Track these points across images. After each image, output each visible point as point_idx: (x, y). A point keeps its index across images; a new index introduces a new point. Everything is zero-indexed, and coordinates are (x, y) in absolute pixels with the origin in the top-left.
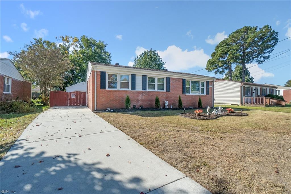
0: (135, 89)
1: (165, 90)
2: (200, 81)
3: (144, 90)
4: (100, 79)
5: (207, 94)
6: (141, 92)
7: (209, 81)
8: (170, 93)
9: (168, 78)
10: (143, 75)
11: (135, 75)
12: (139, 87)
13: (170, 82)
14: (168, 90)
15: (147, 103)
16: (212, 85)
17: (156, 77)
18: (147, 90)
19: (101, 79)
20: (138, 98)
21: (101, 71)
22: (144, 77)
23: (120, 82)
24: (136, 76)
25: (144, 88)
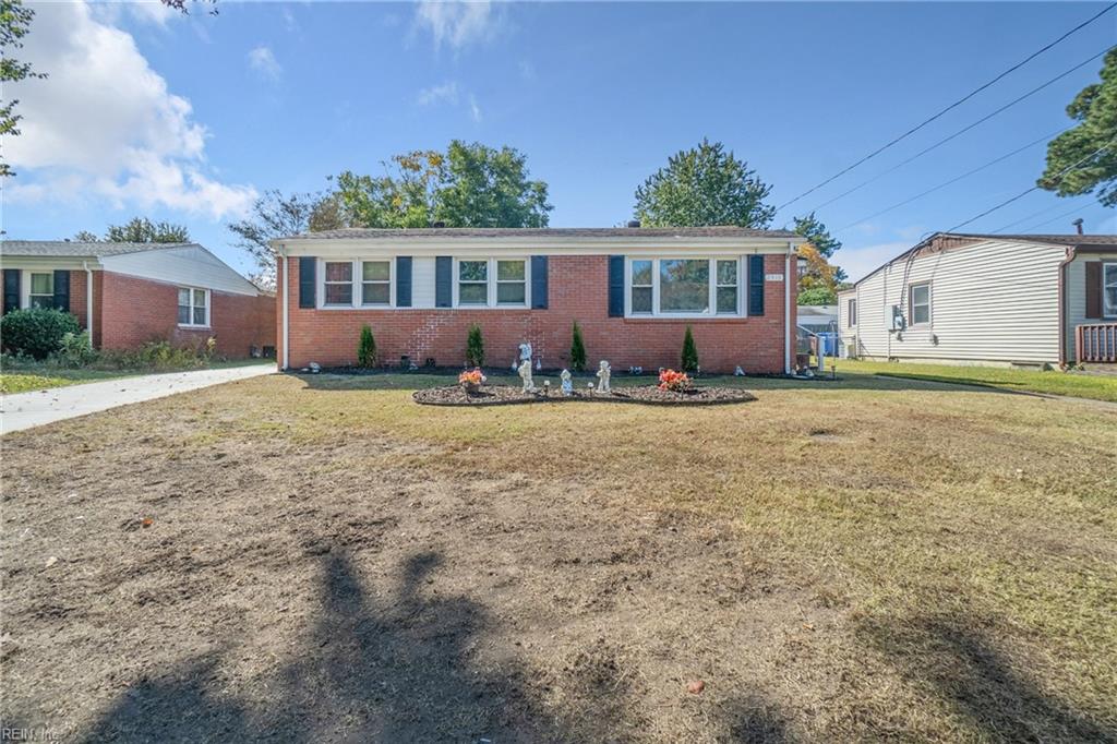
0: (410, 305)
1: (528, 305)
2: (714, 256)
3: (444, 305)
4: (297, 280)
5: (749, 315)
6: (428, 312)
7: (760, 252)
8: (546, 312)
9: (540, 257)
10: (437, 257)
11: (411, 257)
12: (423, 296)
13: (550, 274)
14: (540, 303)
15: (450, 350)
16: (784, 274)
17: (490, 257)
18: (456, 304)
19: (301, 278)
20: (418, 332)
21: (300, 258)
22: (443, 263)
23: (361, 286)
24: (413, 262)
25: (443, 298)
